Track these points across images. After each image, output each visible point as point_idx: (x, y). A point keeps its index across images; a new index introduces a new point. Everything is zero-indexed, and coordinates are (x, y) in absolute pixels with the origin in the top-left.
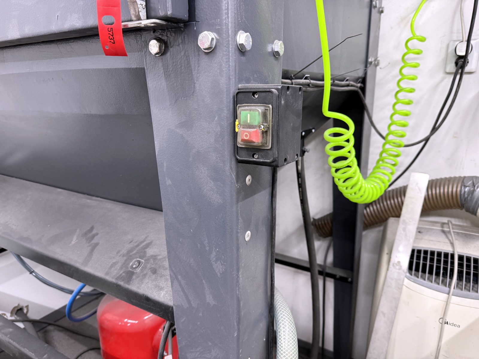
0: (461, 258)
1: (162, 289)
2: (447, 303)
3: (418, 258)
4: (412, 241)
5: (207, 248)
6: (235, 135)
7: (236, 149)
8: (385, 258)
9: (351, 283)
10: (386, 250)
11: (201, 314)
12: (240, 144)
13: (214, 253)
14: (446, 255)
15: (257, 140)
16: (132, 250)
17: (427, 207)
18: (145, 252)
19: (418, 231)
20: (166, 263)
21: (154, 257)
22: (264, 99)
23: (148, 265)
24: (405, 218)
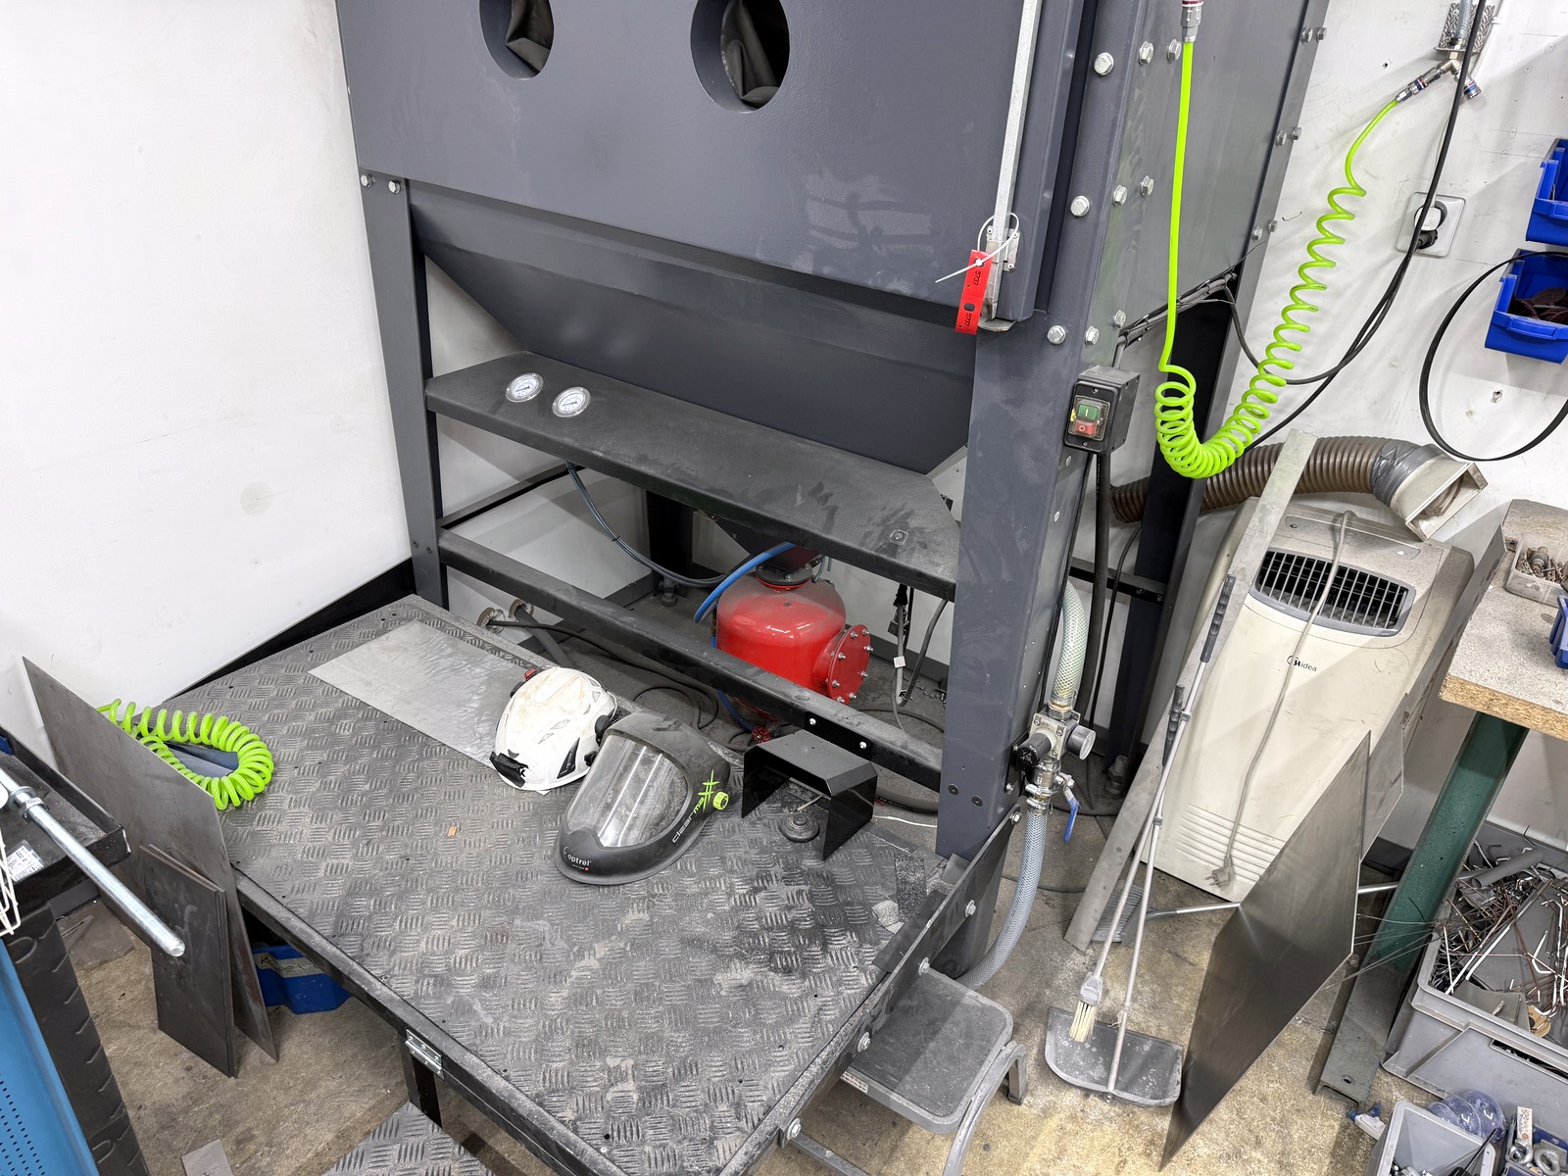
0: (1341, 571)
1: (938, 565)
2: (1304, 634)
3: (1276, 565)
4: (1269, 538)
5: (1013, 526)
6: (1068, 422)
7: (1066, 434)
8: (1223, 561)
9: (1161, 604)
10: (1227, 550)
11: (991, 591)
12: (1073, 431)
13: (1020, 531)
14: (1320, 565)
15: (1091, 432)
16: (887, 519)
17: (1311, 486)
18: (907, 523)
19: (1290, 524)
20: (939, 538)
21: (921, 530)
22: (1104, 395)
23: (915, 539)
24: (1266, 503)
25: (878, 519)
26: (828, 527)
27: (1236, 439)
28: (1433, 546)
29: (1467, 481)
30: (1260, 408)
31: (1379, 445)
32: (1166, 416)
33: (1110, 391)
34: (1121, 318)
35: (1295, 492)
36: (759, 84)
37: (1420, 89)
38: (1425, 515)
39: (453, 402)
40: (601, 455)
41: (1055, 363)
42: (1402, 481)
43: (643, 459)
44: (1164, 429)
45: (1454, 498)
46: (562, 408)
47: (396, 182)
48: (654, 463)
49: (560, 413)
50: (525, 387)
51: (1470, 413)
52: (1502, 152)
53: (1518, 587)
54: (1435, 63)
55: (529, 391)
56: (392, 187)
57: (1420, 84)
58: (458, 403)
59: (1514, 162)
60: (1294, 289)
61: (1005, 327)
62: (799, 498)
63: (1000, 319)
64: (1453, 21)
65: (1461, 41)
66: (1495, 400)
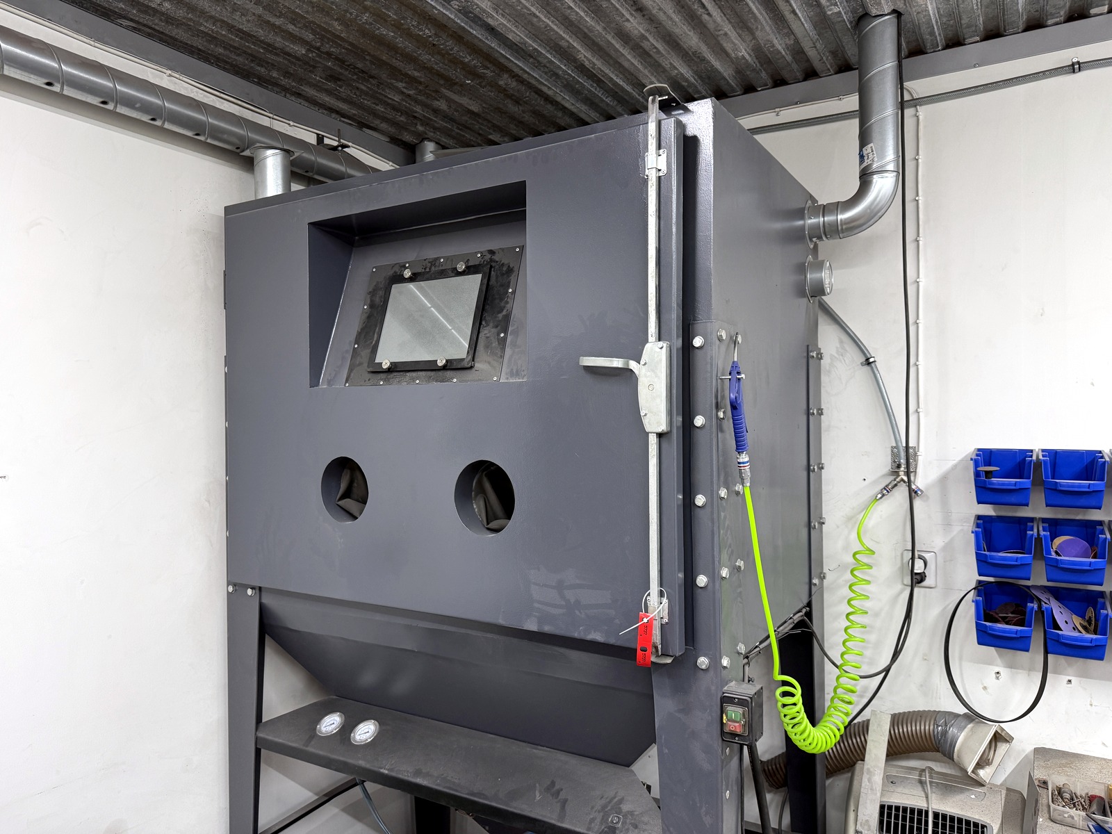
0: (936, 815)
3: (889, 815)
4: (879, 794)
5: (698, 805)
6: (722, 723)
7: (722, 733)
8: (852, 815)
10: (852, 808)
12: (726, 730)
13: (704, 809)
14: (920, 812)
15: (739, 730)
16: (604, 807)
17: (897, 750)
18: (620, 808)
19: (890, 781)
20: (645, 819)
21: (631, 813)
22: (742, 703)
23: (628, 821)
24: (869, 767)
25: (598, 807)
26: (562, 816)
27: (836, 721)
28: (993, 788)
29: (998, 738)
30: (847, 697)
31: (934, 715)
32: (785, 711)
33: (746, 700)
34: (742, 648)
35: (887, 756)
36: (496, 518)
37: (888, 492)
38: (979, 765)
39: (277, 740)
40: (386, 772)
41: (705, 682)
42: (956, 742)
43: (418, 773)
44: (786, 720)
45: (995, 751)
46: (358, 738)
47: (253, 588)
48: (428, 775)
49: (356, 741)
50: (331, 723)
51: (985, 688)
52: (947, 524)
53: (1059, 818)
54: (893, 478)
55: (333, 726)
56: (249, 592)
57: (887, 490)
58: (280, 741)
59: (956, 529)
60: (848, 615)
61: (669, 661)
62: (537, 794)
63: (665, 655)
64: (895, 455)
65: (903, 466)
66: (997, 678)
